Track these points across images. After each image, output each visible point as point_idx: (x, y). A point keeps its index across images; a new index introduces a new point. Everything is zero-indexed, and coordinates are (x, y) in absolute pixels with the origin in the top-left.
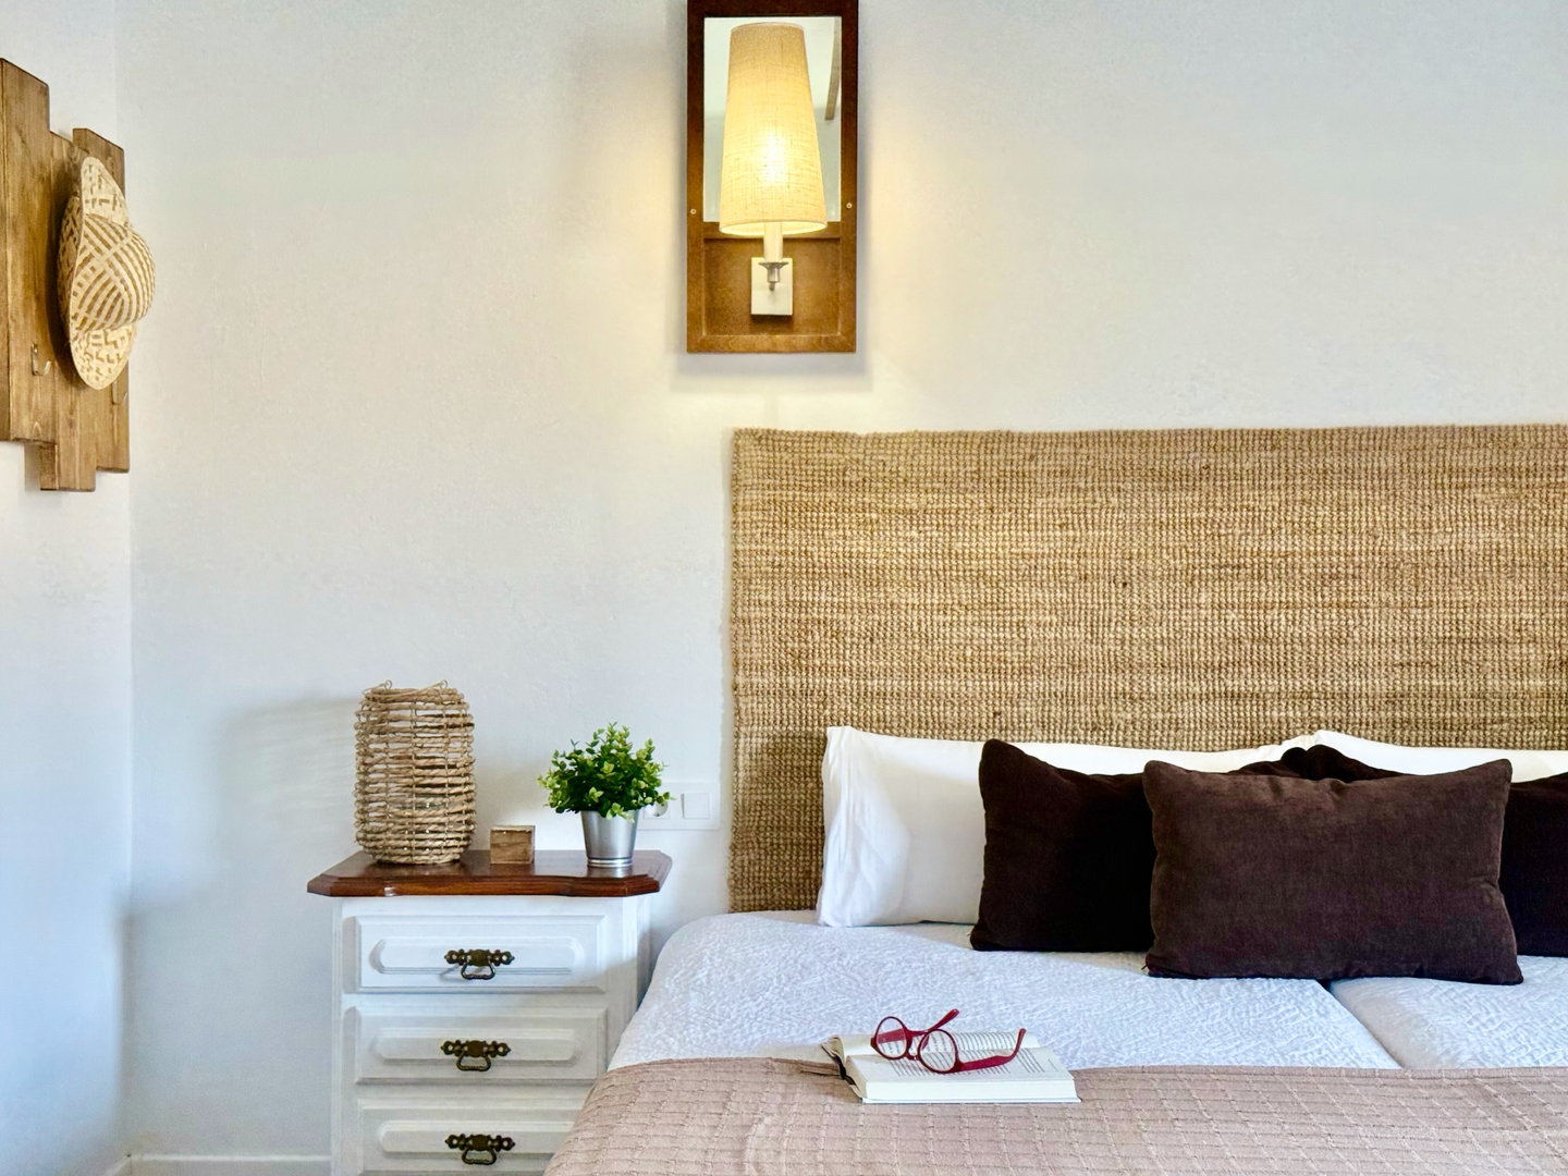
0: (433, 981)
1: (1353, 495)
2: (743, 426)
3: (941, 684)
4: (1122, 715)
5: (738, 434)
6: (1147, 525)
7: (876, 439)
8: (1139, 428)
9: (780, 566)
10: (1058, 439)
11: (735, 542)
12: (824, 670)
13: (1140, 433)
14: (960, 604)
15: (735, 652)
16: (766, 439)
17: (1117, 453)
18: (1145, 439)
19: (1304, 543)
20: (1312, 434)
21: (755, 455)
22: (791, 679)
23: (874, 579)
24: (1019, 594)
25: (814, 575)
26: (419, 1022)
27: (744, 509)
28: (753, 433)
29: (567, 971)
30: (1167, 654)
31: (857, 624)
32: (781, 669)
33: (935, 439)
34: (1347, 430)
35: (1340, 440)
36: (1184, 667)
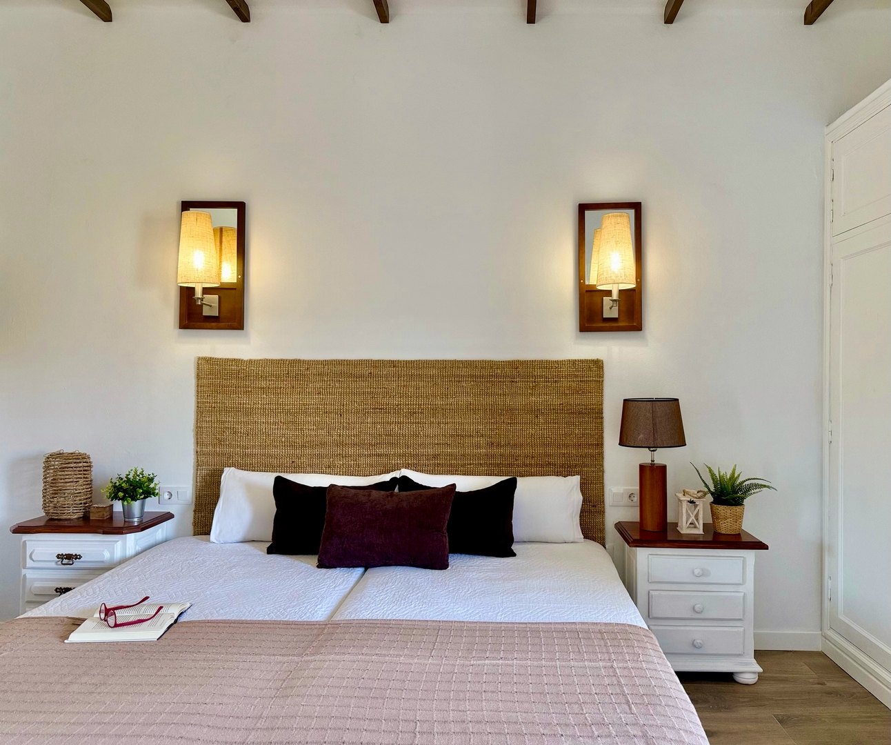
0: (53, 565)
1: (421, 384)
2: (201, 356)
3: (273, 451)
4: (339, 462)
5: (199, 359)
6: (349, 393)
7: (250, 361)
8: (346, 359)
9: (214, 407)
10: (317, 362)
11: (198, 399)
12: (229, 446)
13: (347, 360)
14: (281, 422)
15: (197, 439)
16: (209, 361)
17: (339, 368)
18: (348, 363)
19: (403, 401)
20: (407, 362)
21: (206, 367)
22: (218, 449)
23: (249, 412)
24: (302, 418)
25: (227, 411)
26: (47, 580)
27: (201, 387)
28: (204, 359)
29: (103, 562)
30: (356, 440)
31: (242, 429)
32: (214, 446)
33: (272, 361)
34: (419, 361)
35: (417, 364)
36: (361, 445)
